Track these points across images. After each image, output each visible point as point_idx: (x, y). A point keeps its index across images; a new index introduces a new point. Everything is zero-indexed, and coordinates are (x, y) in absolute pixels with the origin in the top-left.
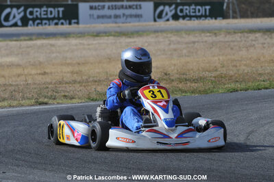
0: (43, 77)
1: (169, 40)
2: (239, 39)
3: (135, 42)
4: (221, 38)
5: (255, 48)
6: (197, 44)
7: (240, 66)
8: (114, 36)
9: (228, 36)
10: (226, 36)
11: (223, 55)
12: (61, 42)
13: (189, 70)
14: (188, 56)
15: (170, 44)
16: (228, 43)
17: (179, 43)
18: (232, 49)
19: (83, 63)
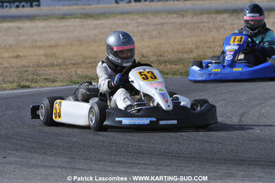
0: (18, 60)
1: (137, 22)
2: (206, 20)
3: (102, 24)
4: (188, 19)
5: (225, 29)
6: (165, 25)
7: (215, 47)
8: (80, 18)
9: (195, 18)
10: (193, 17)
11: (194, 36)
12: (27, 24)
13: (164, 52)
14: (160, 38)
15: (138, 26)
16: (196, 25)
17: (147, 24)
18: (202, 30)
19: (54, 46)
